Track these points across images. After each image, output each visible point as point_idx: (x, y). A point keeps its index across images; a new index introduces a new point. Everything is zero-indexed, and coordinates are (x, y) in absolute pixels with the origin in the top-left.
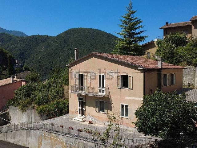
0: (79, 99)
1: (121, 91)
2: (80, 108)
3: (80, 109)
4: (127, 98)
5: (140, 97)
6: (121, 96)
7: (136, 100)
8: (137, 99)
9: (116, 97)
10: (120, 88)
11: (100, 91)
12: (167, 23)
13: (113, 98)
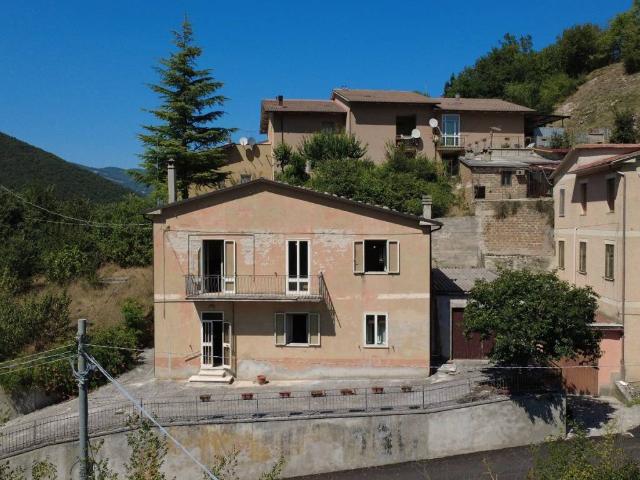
0: (205, 317)
1: (364, 281)
2: (210, 344)
3: (206, 349)
4: (383, 297)
5: (420, 291)
6: (363, 294)
7: (410, 300)
8: (412, 296)
9: (348, 298)
10: (363, 274)
11: (293, 287)
12: (281, 98)
13: (339, 301)
